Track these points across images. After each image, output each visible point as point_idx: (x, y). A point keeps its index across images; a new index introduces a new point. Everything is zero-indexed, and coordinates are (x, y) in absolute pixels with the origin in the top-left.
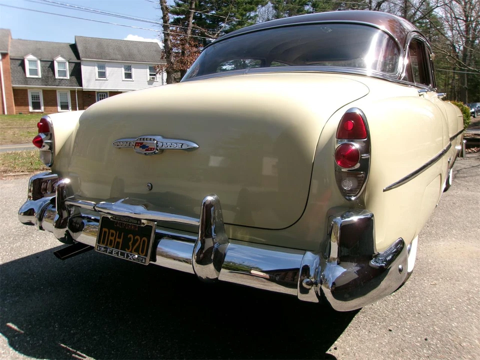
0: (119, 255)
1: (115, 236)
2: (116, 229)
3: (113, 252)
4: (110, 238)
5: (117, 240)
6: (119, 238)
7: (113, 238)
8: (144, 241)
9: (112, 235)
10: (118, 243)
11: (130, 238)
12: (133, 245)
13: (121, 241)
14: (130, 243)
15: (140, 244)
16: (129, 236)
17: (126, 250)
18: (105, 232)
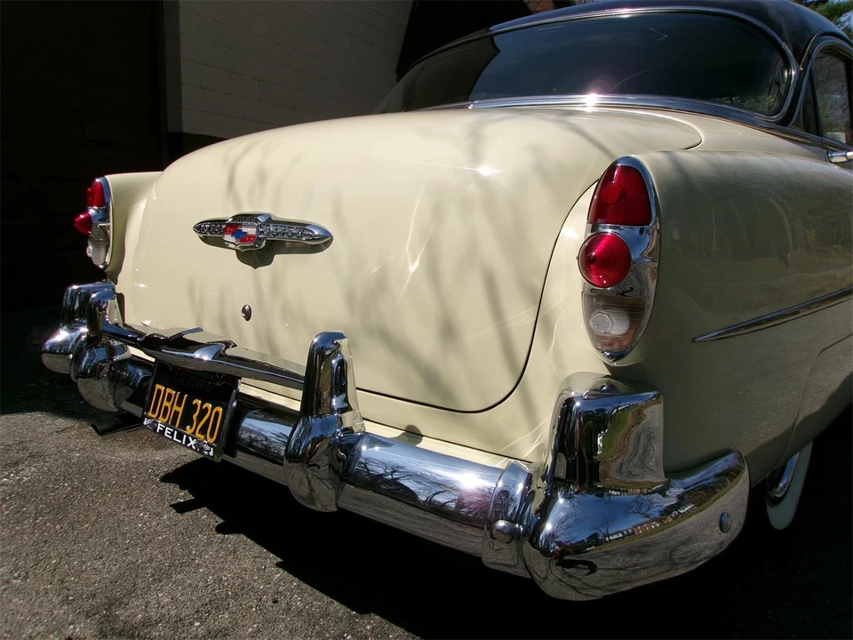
1: (172, 399)
2: (176, 388)
3: (166, 432)
4: (166, 403)
5: (176, 408)
6: (179, 404)
7: (169, 405)
8: (217, 413)
9: (169, 398)
10: (176, 414)
11: (196, 404)
12: (200, 418)
13: (181, 410)
14: (195, 416)
15: (209, 419)
16: (194, 402)
17: (187, 428)
18: (159, 392)
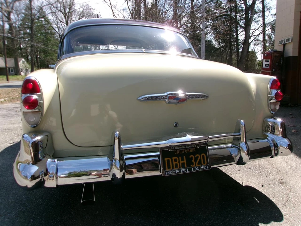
0: (188, 171)
1: (178, 160)
2: (178, 155)
3: (182, 171)
4: (175, 163)
5: (181, 162)
6: (183, 160)
7: (177, 162)
8: (203, 156)
9: (176, 160)
10: (183, 164)
11: (192, 157)
12: (196, 161)
13: (185, 162)
14: (193, 161)
15: (200, 159)
16: (190, 157)
17: (191, 166)
18: (168, 161)
